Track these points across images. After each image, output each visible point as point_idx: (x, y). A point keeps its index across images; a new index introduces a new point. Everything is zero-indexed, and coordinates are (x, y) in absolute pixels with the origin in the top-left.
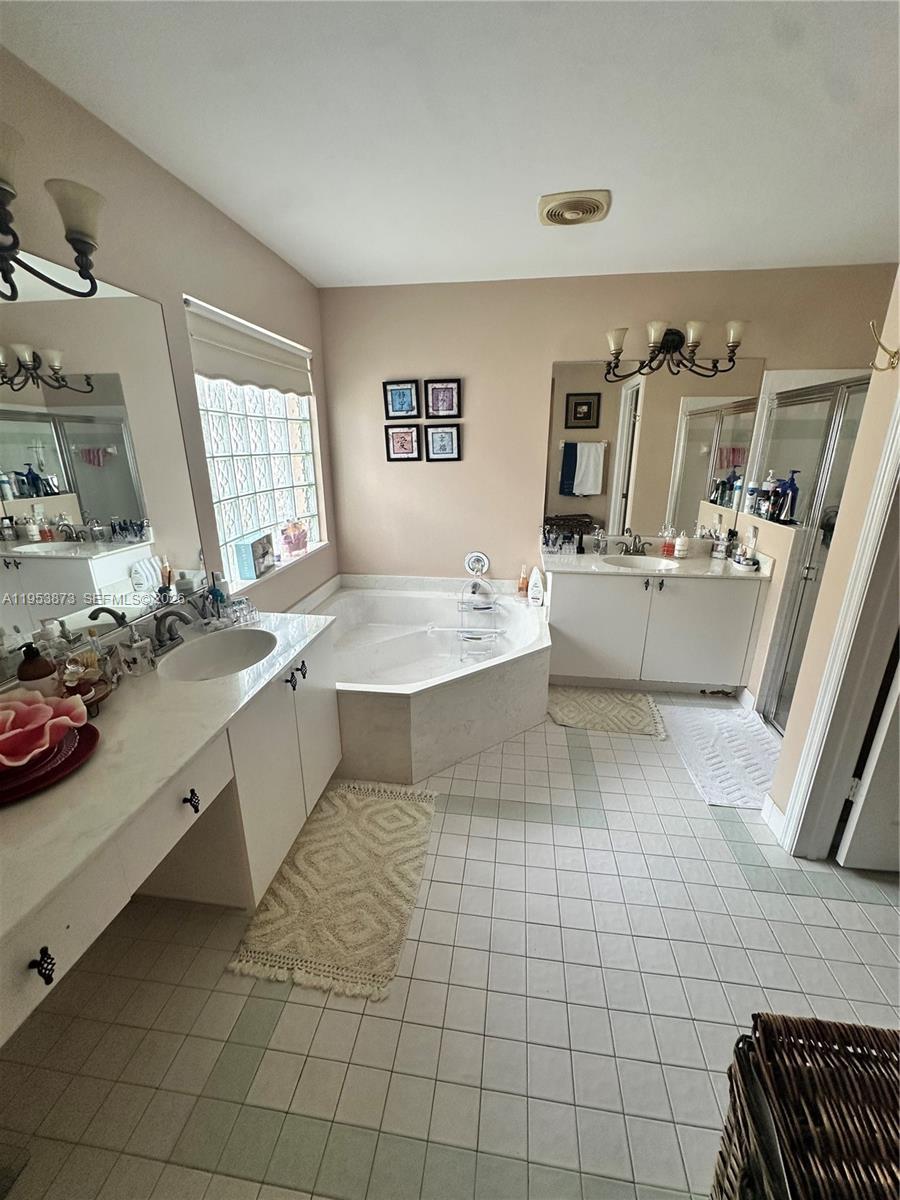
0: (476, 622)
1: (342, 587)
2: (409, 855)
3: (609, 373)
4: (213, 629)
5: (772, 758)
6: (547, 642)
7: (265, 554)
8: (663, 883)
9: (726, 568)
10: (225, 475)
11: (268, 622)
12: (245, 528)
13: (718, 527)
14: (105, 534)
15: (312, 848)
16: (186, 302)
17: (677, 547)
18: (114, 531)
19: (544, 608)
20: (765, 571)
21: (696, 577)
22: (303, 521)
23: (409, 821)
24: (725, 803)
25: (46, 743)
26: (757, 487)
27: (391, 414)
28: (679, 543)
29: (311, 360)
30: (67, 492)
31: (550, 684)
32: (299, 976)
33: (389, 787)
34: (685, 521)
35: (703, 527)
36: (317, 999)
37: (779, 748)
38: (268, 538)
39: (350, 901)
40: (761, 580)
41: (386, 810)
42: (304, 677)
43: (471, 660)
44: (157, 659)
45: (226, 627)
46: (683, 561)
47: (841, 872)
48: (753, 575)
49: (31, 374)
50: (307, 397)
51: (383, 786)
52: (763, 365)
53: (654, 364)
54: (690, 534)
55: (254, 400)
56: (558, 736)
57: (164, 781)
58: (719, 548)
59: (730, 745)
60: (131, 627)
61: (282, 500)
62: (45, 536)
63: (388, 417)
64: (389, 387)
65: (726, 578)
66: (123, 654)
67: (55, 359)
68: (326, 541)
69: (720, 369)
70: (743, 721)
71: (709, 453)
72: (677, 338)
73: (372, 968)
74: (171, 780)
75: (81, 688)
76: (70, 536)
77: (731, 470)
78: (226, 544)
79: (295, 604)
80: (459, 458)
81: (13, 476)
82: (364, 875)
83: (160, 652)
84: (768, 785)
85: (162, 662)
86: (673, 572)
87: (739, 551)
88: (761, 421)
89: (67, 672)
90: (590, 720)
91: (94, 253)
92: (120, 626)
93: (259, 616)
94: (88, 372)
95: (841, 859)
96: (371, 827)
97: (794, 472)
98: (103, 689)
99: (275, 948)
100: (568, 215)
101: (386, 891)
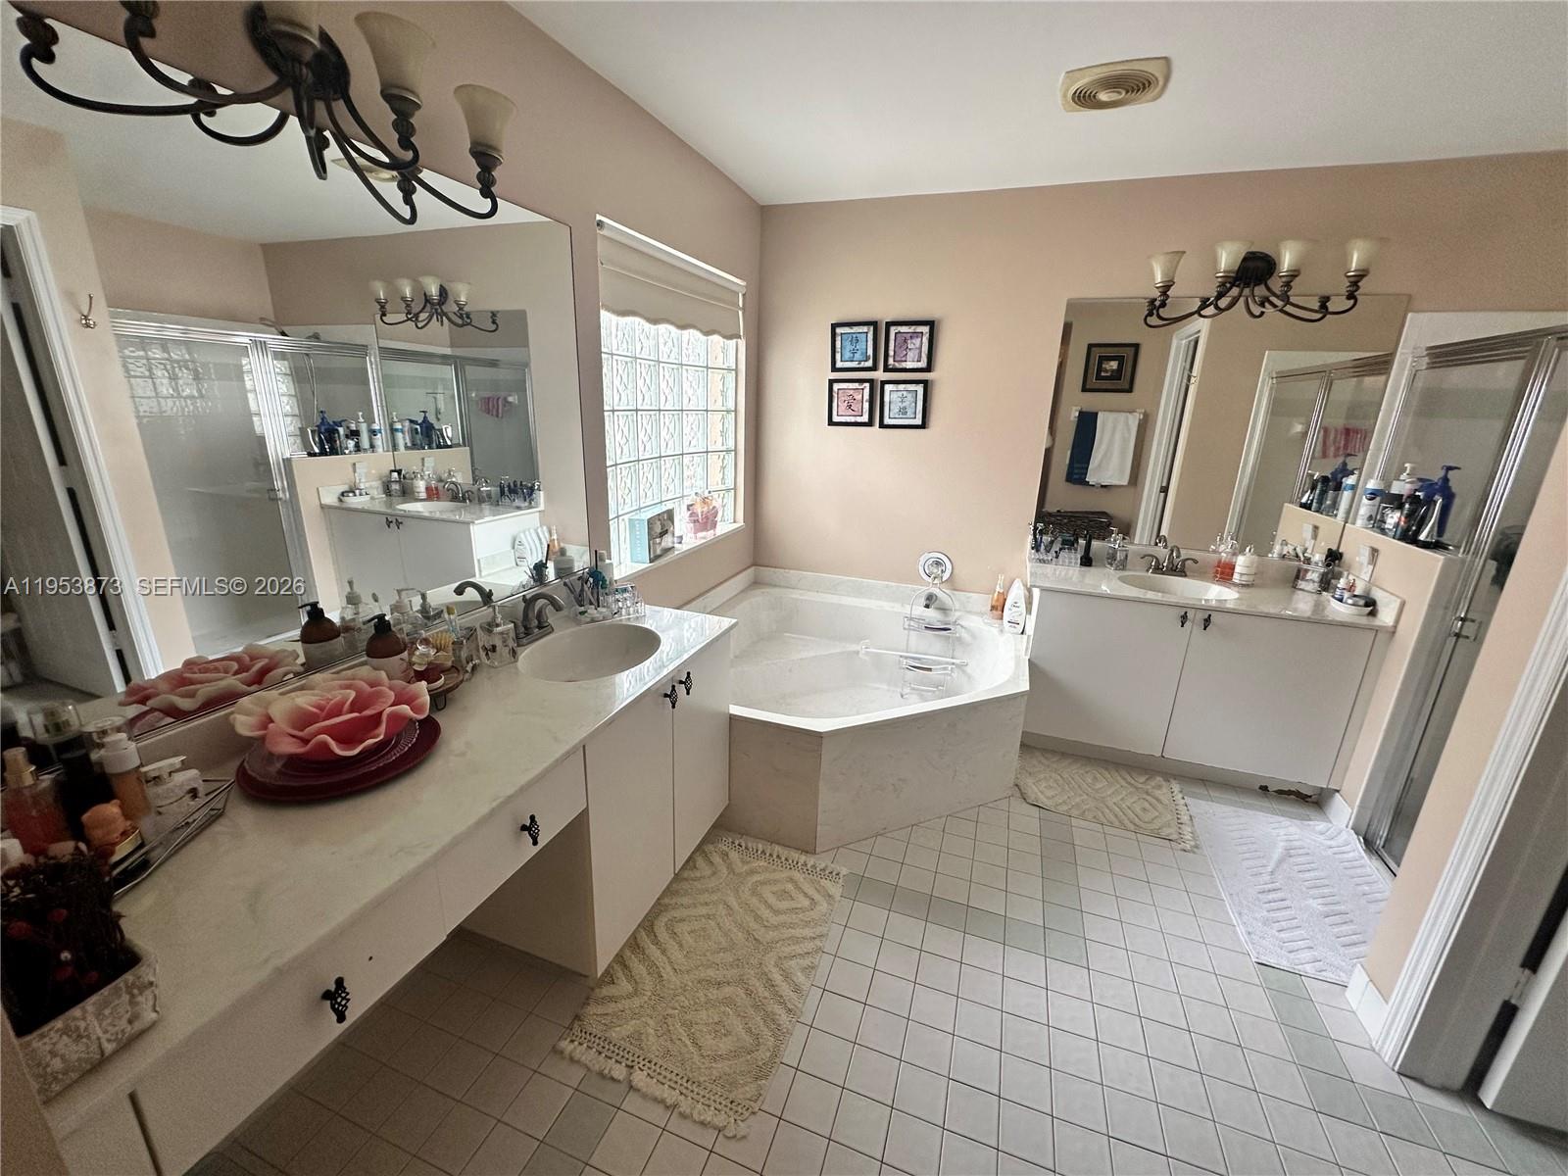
0: (929, 647)
1: (756, 583)
2: (798, 949)
3: (1150, 314)
4: (588, 620)
5: (1373, 908)
6: (1025, 686)
7: (664, 533)
8: (1168, 1069)
9: (1318, 607)
10: (649, 431)
11: (655, 618)
12: (642, 500)
13: (1310, 544)
14: (493, 495)
15: (677, 914)
16: (600, 224)
17: (1238, 569)
18: (502, 493)
19: (1025, 637)
20: (1386, 616)
21: (1267, 616)
22: (715, 495)
23: (806, 903)
24: (1284, 964)
25: (381, 734)
26: (1382, 487)
27: (839, 365)
28: (1242, 563)
29: (744, 295)
30: (458, 445)
31: (1023, 745)
32: (639, 1078)
33: (784, 852)
34: (1257, 530)
35: (1285, 543)
36: (657, 1114)
37: (1387, 894)
38: (670, 514)
39: (714, 994)
40: (1377, 630)
41: (776, 882)
42: (688, 693)
43: (914, 697)
44: (519, 650)
45: (604, 619)
46: (1244, 590)
47: (1485, 1118)
48: (1364, 621)
49: (436, 310)
50: (734, 341)
51: (777, 849)
52: (1407, 303)
53: (1223, 303)
54: (1262, 550)
55: (670, 343)
56: (1027, 819)
57: (498, 801)
58: (1309, 576)
59: (1301, 875)
60: (494, 607)
61: (694, 467)
62: (432, 494)
63: (834, 369)
64: (839, 330)
65: (1318, 622)
66: (483, 639)
67: (462, 293)
68: (741, 523)
69: (1330, 310)
70: (1329, 843)
71: (1305, 434)
72: (1260, 264)
73: (730, 1092)
74: (509, 799)
75: (428, 674)
76: (457, 496)
77: (1340, 460)
78: (618, 517)
79: (694, 599)
80: (923, 426)
81: (407, 423)
82: (737, 963)
83: (525, 641)
84: (1362, 949)
85: (526, 654)
86: (1230, 605)
87: (1342, 583)
88: (1396, 390)
89: (417, 653)
90: (1077, 804)
91: (498, 168)
92: (485, 605)
93: (647, 609)
94: (494, 308)
95: (1490, 1094)
96: (754, 901)
97: (1449, 468)
98: (455, 678)
99: (614, 1035)
100: (1103, 97)
101: (762, 992)
